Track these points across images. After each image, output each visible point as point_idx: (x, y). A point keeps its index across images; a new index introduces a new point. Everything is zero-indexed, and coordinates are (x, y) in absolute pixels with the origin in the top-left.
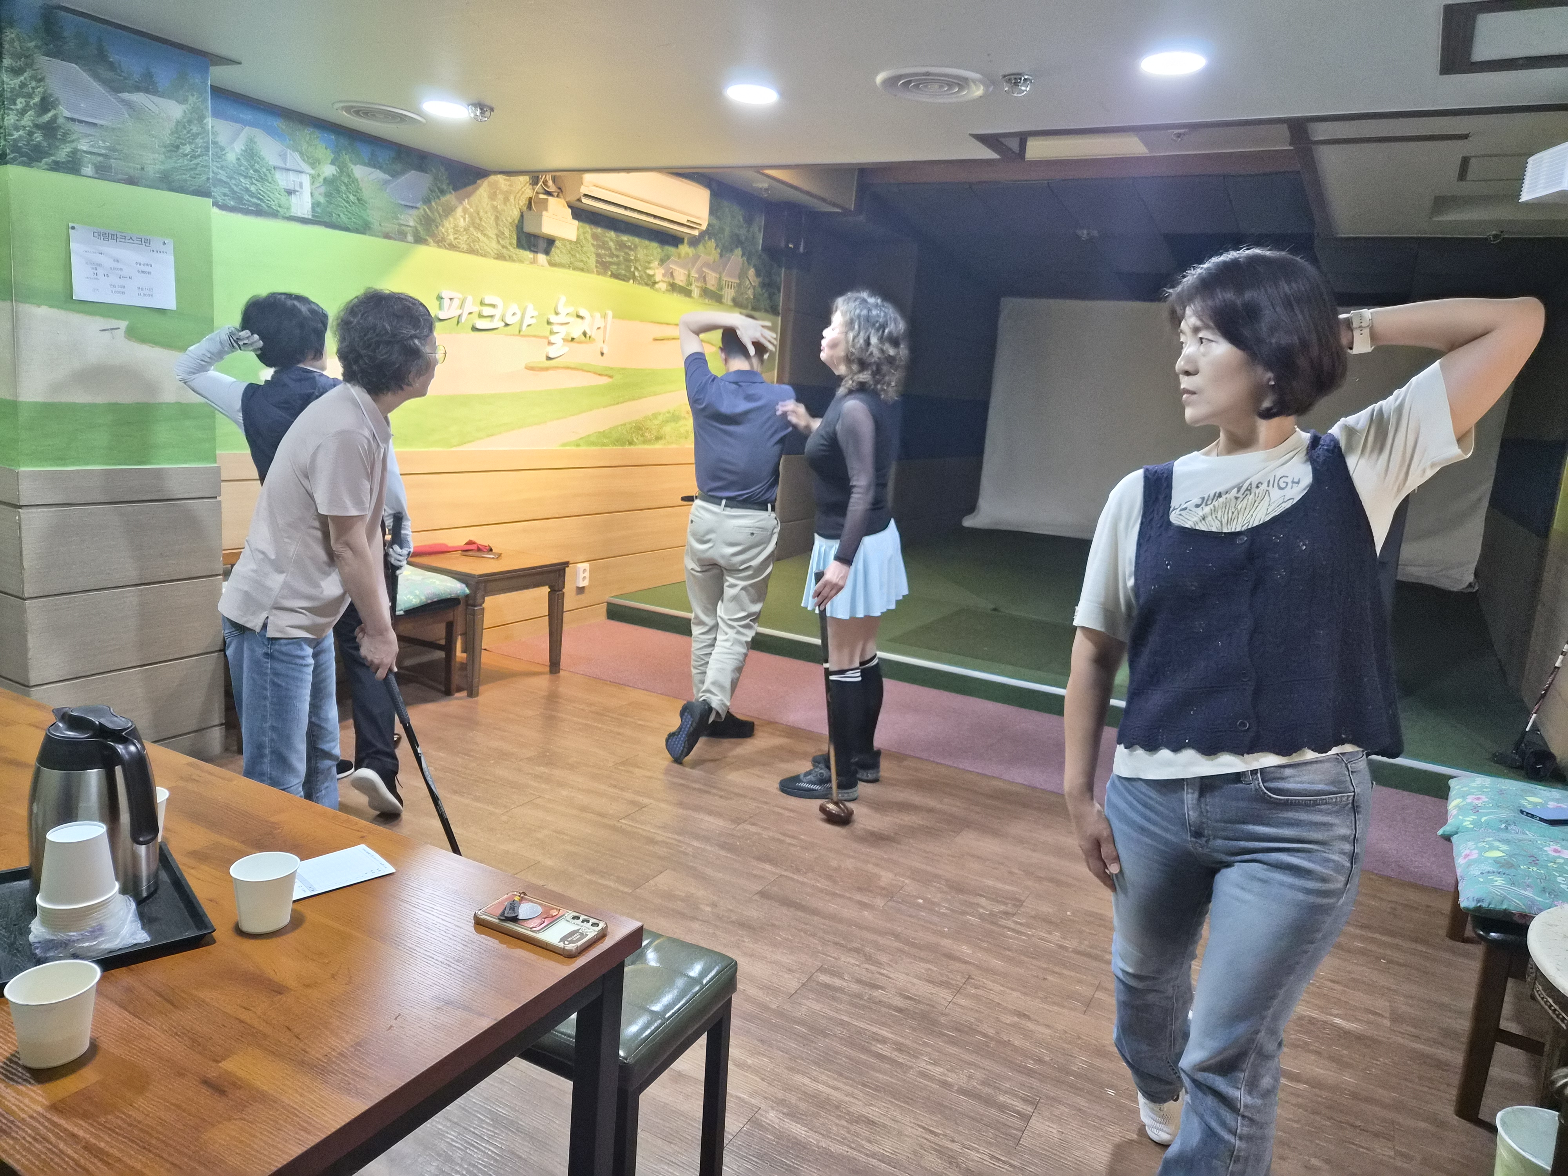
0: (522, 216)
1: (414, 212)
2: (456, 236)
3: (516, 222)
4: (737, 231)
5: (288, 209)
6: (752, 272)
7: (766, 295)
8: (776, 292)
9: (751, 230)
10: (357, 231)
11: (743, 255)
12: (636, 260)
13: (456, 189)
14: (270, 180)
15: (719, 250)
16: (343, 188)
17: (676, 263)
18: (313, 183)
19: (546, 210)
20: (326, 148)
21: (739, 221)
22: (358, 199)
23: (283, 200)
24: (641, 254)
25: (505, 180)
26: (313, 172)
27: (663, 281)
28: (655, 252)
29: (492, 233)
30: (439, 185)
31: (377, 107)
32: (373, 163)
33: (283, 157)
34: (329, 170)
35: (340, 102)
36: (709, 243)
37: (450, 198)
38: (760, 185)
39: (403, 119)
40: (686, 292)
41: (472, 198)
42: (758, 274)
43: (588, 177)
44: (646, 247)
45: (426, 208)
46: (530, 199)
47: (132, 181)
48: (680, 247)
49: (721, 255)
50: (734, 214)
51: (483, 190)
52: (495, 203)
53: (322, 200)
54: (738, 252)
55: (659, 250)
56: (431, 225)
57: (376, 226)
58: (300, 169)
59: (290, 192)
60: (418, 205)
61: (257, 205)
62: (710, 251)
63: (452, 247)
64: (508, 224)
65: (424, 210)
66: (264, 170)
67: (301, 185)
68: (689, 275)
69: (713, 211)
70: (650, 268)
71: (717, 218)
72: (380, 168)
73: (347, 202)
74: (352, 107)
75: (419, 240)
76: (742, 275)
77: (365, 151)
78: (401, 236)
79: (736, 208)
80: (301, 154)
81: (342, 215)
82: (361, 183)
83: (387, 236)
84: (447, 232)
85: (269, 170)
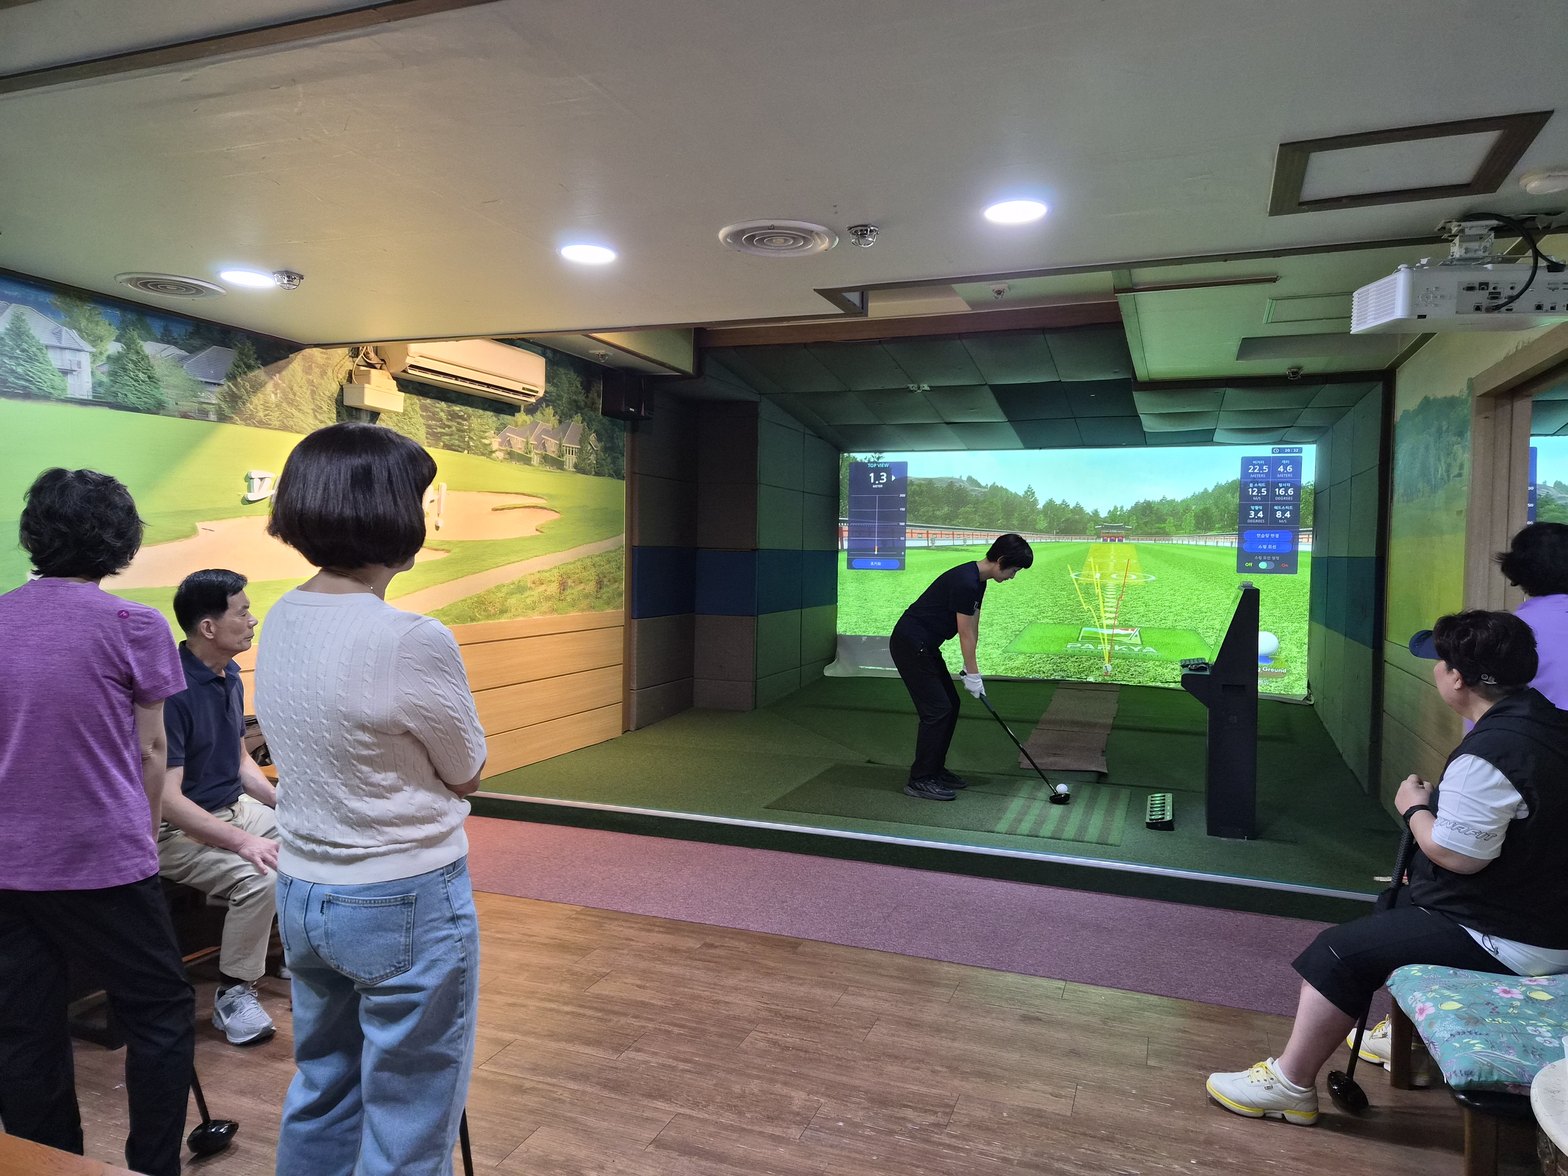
0: (342, 389)
1: (217, 389)
2: (267, 412)
3: (336, 395)
4: (574, 397)
5: (64, 390)
6: (593, 437)
7: (609, 460)
8: (620, 456)
9: (590, 395)
10: (148, 411)
11: (583, 420)
12: (470, 430)
13: (265, 364)
14: (41, 360)
15: (558, 417)
16: (131, 366)
17: (513, 432)
18: (93, 362)
19: (369, 383)
20: (110, 325)
21: (577, 387)
22: (149, 377)
23: (57, 380)
24: (475, 423)
25: (321, 353)
26: (94, 350)
27: (501, 450)
28: (490, 421)
29: (308, 407)
30: (245, 360)
31: (168, 278)
32: (167, 339)
33: (58, 335)
34: (113, 348)
35: (125, 274)
36: (547, 410)
37: (259, 373)
38: (597, 352)
39: (198, 290)
40: (525, 460)
41: (284, 373)
42: (599, 439)
43: (413, 347)
44: (479, 417)
45: (230, 384)
46: (350, 373)
48: (517, 414)
49: (560, 422)
50: (570, 380)
51: (297, 363)
52: (310, 377)
54: (578, 418)
55: (495, 419)
56: (237, 402)
57: (171, 405)
58: (79, 348)
59: (65, 372)
60: (221, 382)
61: (25, 387)
62: (548, 418)
63: (262, 424)
64: (326, 398)
65: (229, 386)
66: (34, 349)
67: (79, 364)
68: (527, 443)
69: (549, 378)
70: (485, 438)
71: (555, 385)
72: (175, 344)
73: (136, 381)
74: (138, 279)
75: (222, 418)
76: (583, 441)
77: (157, 326)
78: (203, 415)
79: (573, 375)
80: (80, 331)
81: (130, 395)
82: (152, 361)
83: (185, 416)
84: (256, 409)
85: (40, 349)
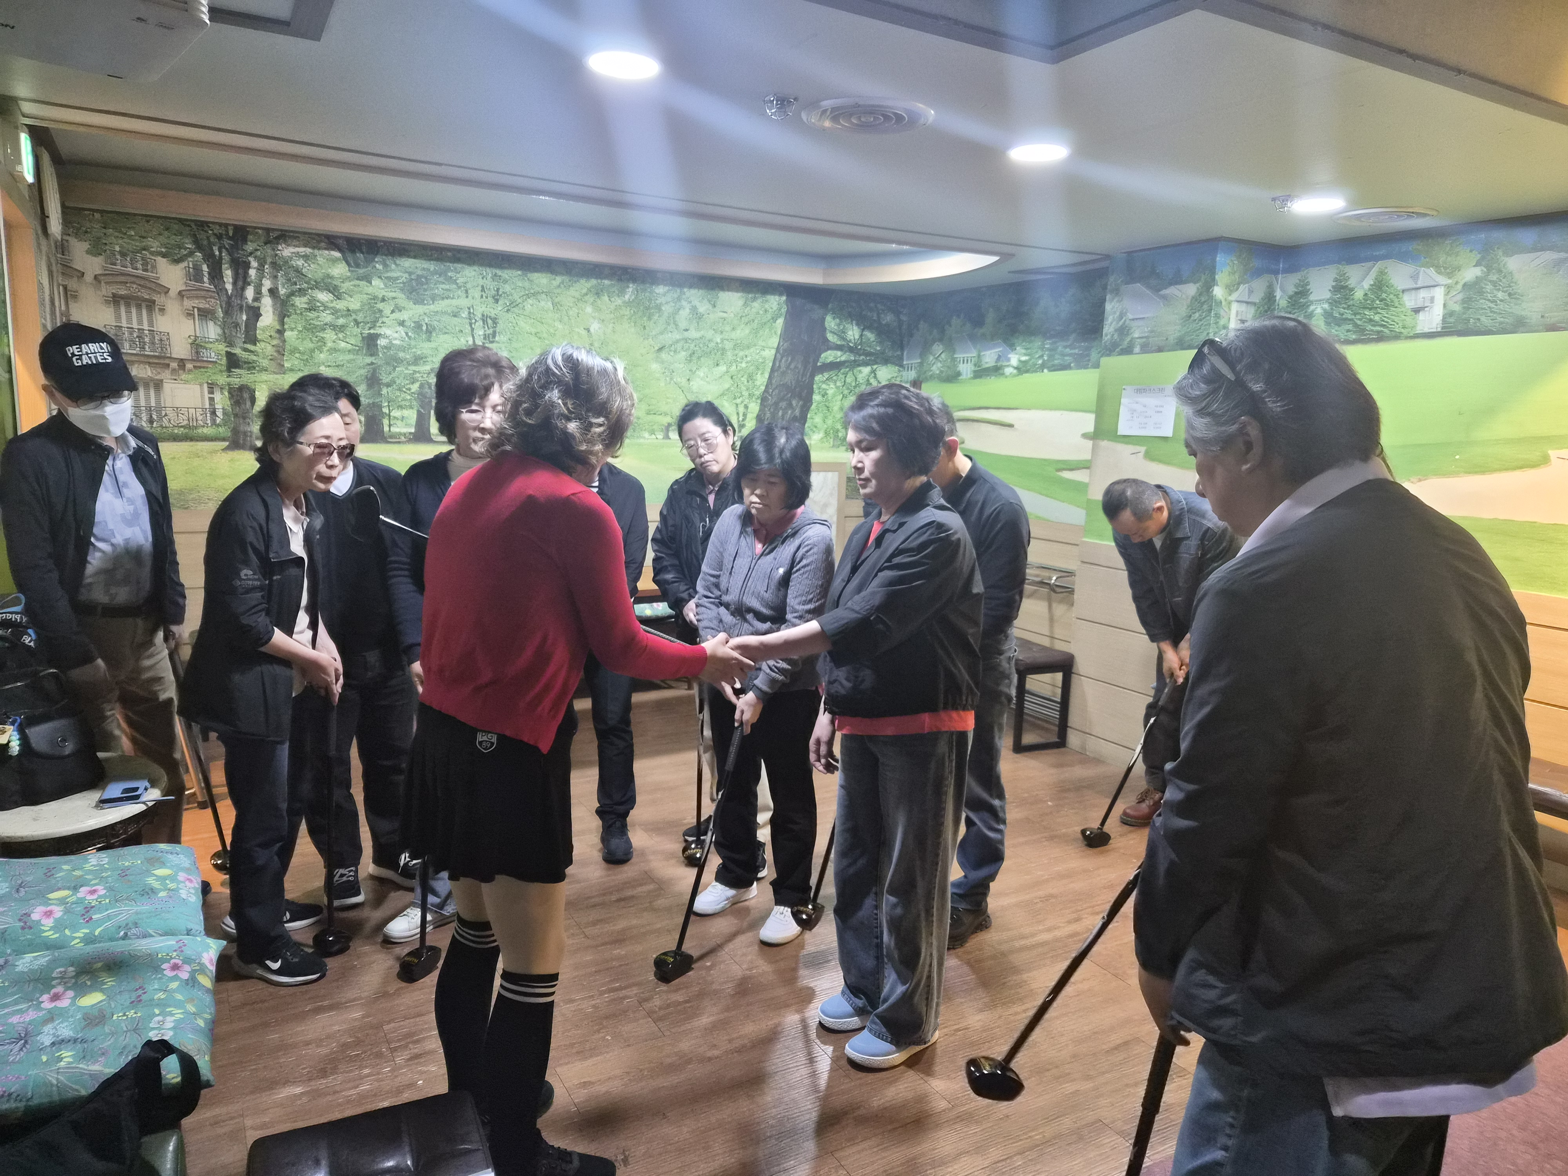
5: (1414, 327)
14: (1397, 304)
16: (1489, 287)
18: (1448, 293)
20: (1471, 251)
22: (1510, 295)
23: (1409, 321)
26: (1450, 281)
32: (1541, 246)
33: (1415, 277)
34: (1472, 273)
47: (1160, 350)
53: (1457, 308)
57: (1534, 319)
59: (1417, 311)
61: (1378, 332)
66: (1391, 296)
67: (1432, 300)
72: (1552, 248)
77: (1529, 235)
80: (1437, 267)
81: (1483, 319)
82: (1516, 275)
83: (1553, 328)
85: (1397, 296)
